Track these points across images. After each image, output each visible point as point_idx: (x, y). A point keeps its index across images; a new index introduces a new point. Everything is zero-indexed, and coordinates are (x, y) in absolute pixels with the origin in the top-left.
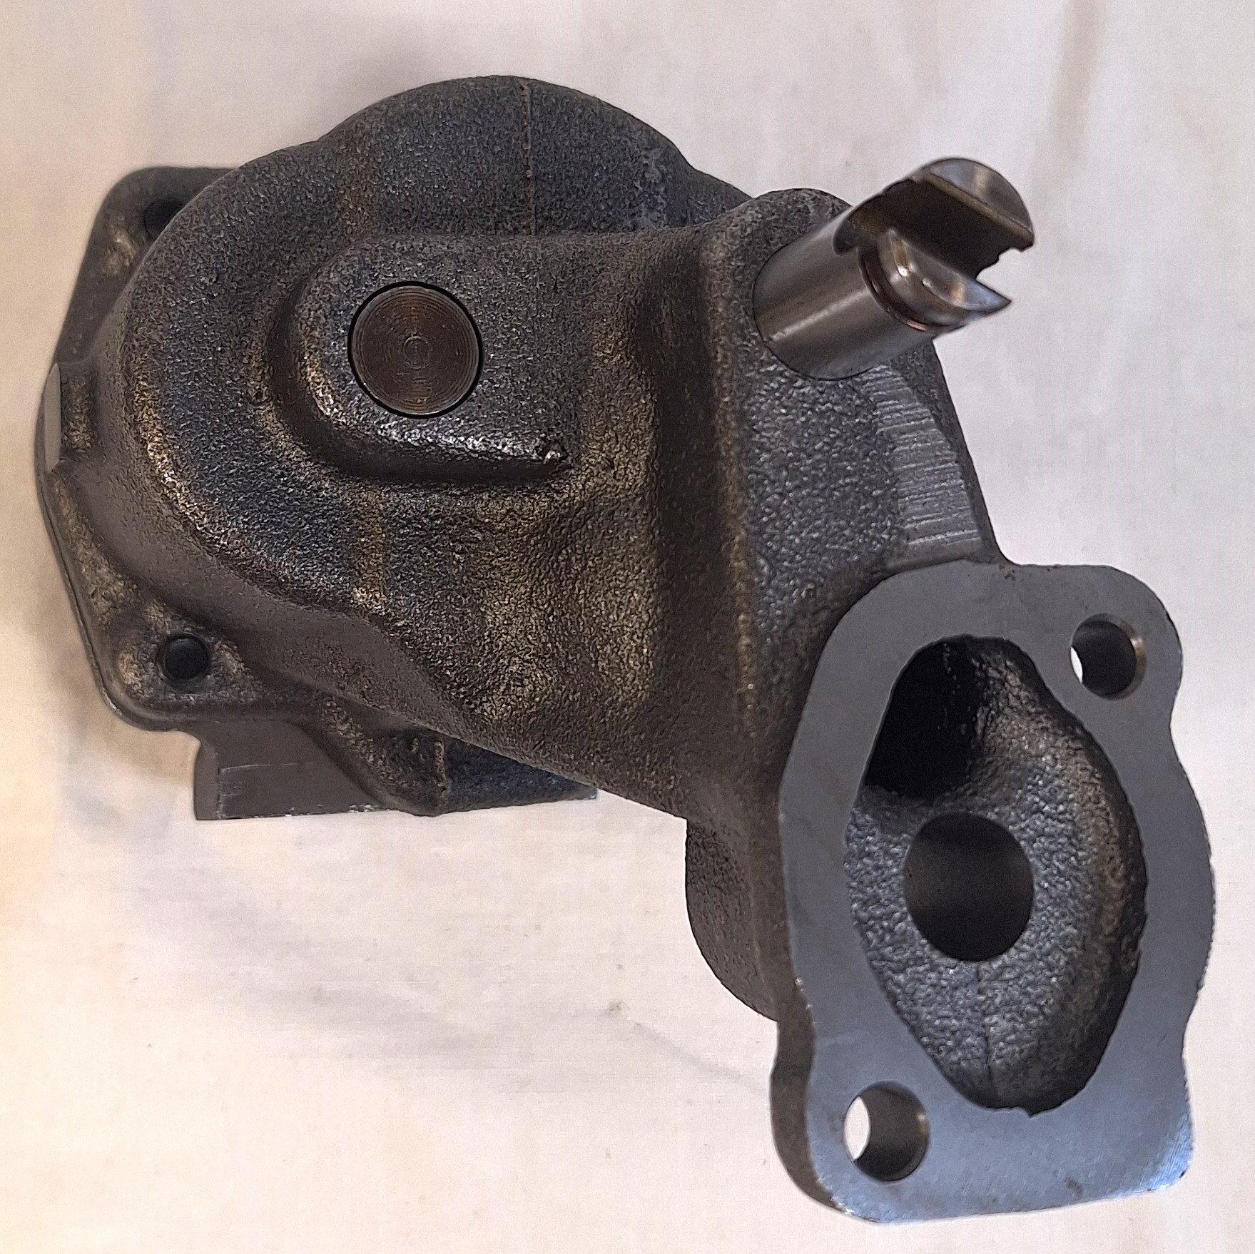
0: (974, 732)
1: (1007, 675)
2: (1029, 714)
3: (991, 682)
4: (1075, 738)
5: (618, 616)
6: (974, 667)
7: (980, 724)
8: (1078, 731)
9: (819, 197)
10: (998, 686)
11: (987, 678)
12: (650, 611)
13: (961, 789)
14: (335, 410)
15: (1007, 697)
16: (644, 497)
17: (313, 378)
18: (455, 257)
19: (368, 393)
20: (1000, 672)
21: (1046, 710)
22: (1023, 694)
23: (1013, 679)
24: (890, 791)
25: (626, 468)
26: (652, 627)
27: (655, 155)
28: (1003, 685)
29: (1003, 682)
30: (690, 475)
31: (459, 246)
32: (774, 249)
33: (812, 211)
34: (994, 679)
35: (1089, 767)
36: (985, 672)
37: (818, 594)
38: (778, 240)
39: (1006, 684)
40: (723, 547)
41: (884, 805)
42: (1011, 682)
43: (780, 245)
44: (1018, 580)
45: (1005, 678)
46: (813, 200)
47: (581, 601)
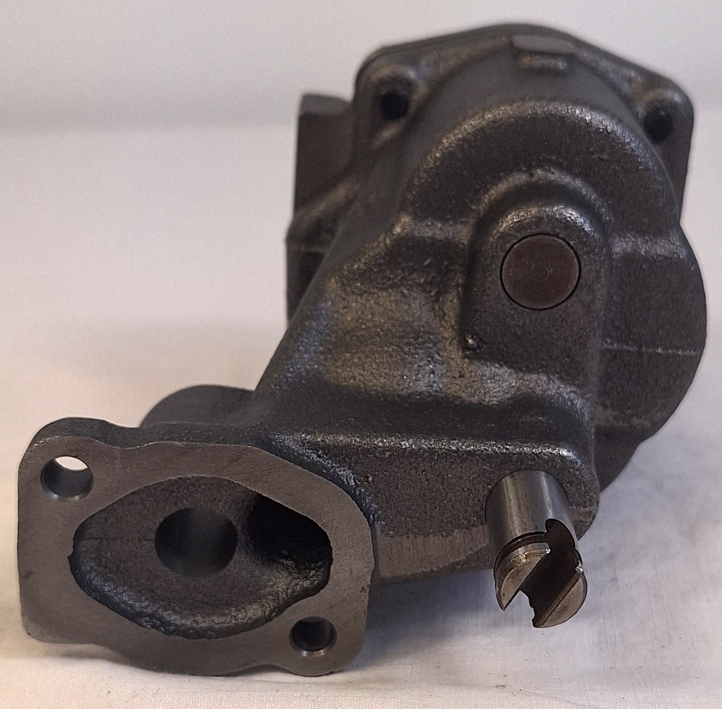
0: (282, 558)
1: (310, 580)
2: (287, 589)
3: (307, 571)
4: (271, 612)
5: (374, 369)
6: (317, 563)
7: (285, 562)
8: (274, 614)
9: (592, 515)
10: (304, 574)
11: (310, 569)
12: (374, 388)
13: (250, 546)
14: (510, 222)
15: (298, 578)
16: (439, 392)
17: (531, 211)
18: (593, 301)
19: (518, 242)
20: (312, 577)
21: (288, 598)
22: (298, 587)
23: (306, 584)
24: (254, 507)
25: (457, 384)
26: (364, 387)
27: (648, 424)
28: (305, 577)
29: (306, 578)
30: (444, 421)
31: (599, 305)
32: (564, 485)
33: (584, 510)
34: (309, 573)
35: (254, 617)
36: (313, 569)
37: (365, 483)
38: (569, 488)
39: (305, 579)
40: (398, 434)
41: (246, 503)
42: (305, 582)
43: (566, 489)
44: (361, 594)
45: (307, 579)
46: (591, 511)
47: (386, 348)
